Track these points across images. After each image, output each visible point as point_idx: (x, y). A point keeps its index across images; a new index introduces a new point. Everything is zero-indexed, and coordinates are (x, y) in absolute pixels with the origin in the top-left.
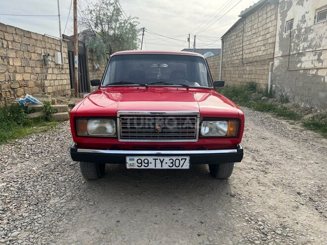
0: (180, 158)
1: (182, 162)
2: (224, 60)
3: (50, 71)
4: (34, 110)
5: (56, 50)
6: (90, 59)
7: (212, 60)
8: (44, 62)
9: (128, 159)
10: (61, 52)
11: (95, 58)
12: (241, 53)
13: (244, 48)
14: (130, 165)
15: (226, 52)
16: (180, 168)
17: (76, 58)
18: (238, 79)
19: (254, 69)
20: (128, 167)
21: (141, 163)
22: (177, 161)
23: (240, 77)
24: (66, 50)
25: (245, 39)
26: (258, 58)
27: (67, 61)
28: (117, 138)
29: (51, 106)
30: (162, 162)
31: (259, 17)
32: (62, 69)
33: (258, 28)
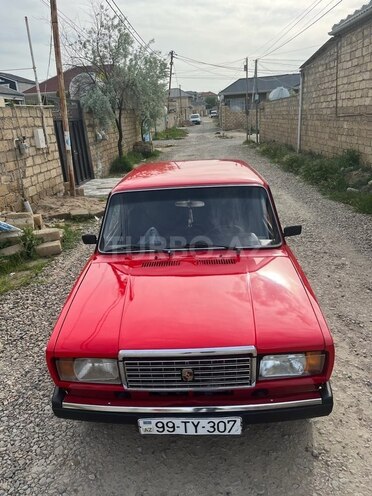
0: (226, 420)
1: (229, 426)
2: (305, 107)
3: (29, 162)
4: (9, 243)
5: (35, 126)
6: (90, 126)
7: (285, 104)
8: (19, 151)
9: (141, 422)
10: (43, 127)
11: (97, 121)
12: (334, 98)
13: (339, 88)
14: (146, 430)
15: (308, 92)
16: (226, 433)
17: (67, 135)
18: (329, 143)
19: (356, 127)
20: (143, 432)
21: (163, 427)
22: (222, 425)
23: (332, 139)
24: (51, 122)
25: (341, 74)
26: (362, 109)
27: (54, 139)
28: (122, 385)
29: (35, 232)
30: (196, 427)
31: (364, 38)
32: (48, 153)
33: (363, 56)
